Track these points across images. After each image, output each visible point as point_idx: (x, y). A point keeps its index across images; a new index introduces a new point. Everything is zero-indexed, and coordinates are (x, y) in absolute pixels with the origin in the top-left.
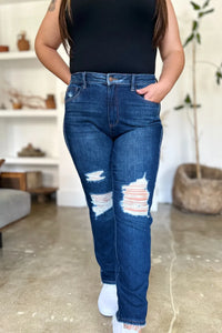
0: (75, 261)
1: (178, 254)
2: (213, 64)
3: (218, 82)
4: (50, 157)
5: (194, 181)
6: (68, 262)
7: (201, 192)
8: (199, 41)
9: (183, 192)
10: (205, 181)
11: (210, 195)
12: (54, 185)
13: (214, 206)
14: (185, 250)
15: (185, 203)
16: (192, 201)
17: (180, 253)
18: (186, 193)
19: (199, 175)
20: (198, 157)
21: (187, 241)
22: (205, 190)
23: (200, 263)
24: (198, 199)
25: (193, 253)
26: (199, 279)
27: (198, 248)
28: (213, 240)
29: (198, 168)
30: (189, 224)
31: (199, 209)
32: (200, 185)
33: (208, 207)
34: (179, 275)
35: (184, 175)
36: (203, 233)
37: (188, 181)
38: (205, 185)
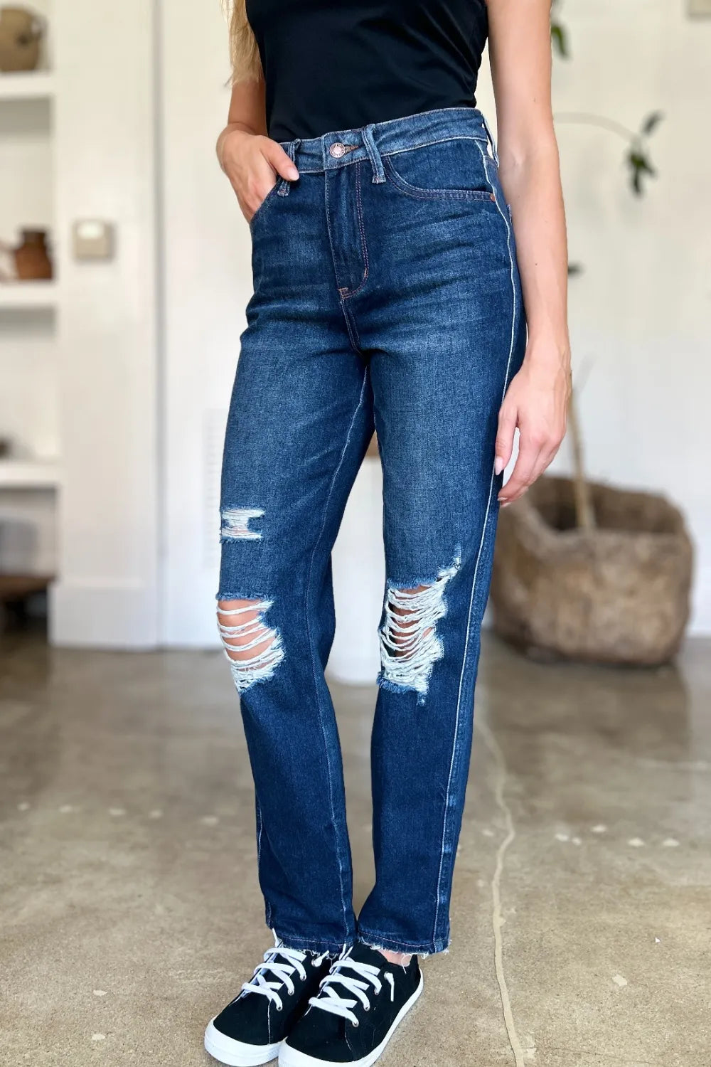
0: (124, 860)
1: (519, 822)
2: (615, 127)
3: (636, 185)
4: (28, 457)
5: (569, 540)
6: (97, 867)
7: (599, 582)
8: (563, 50)
9: (529, 584)
10: (608, 540)
11: (631, 593)
12: (41, 565)
13: (649, 635)
14: (545, 803)
15: (538, 623)
16: (567, 618)
17: (530, 818)
18: (542, 584)
19: (586, 516)
20: (577, 453)
21: (555, 768)
22: (610, 572)
23: (607, 854)
24: (587, 607)
25: (578, 816)
26: (605, 917)
27: (596, 795)
28: (649, 764)
29: (583, 497)
30: (558, 707)
31: (591, 644)
32: (592, 555)
33: (625, 640)
34: (528, 901)
35: (531, 519)
36: (611, 735)
37: (548, 541)
38: (611, 555)
